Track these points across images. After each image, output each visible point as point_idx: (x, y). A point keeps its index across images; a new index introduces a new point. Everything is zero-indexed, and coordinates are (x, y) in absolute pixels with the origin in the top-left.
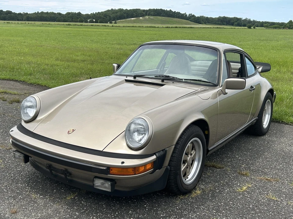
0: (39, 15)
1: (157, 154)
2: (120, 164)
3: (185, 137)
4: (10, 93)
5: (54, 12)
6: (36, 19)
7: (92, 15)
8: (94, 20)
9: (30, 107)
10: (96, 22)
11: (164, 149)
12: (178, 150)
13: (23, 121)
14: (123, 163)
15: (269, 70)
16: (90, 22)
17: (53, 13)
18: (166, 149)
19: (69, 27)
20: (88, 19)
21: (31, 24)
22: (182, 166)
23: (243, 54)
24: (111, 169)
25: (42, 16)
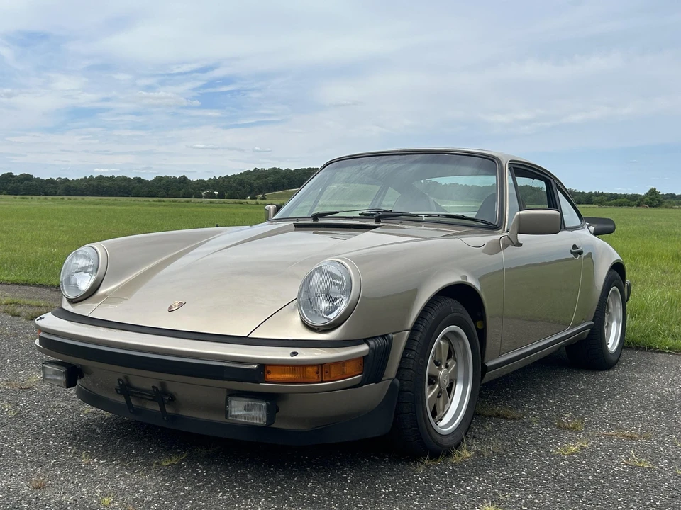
0: (92, 182)
1: (372, 343)
2: (289, 358)
3: (431, 317)
4: (28, 305)
5: (128, 176)
6: (87, 191)
7: (212, 182)
8: (216, 193)
9: (84, 270)
10: (221, 196)
11: (387, 335)
12: (416, 343)
13: (65, 300)
14: (294, 354)
15: (611, 231)
16: (207, 196)
17: (124, 179)
18: (391, 335)
19: (160, 205)
20: (203, 191)
21: (74, 200)
22: (427, 389)
23: (552, 180)
24: (268, 368)
25: (101, 185)
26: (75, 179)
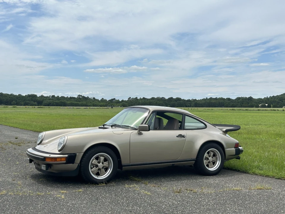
0: (207, 101)
2: (48, 156)
6: (204, 105)
7: (265, 99)
8: (267, 105)
10: (269, 106)
14: (50, 155)
16: (262, 107)
17: (222, 99)
18: (76, 153)
20: (260, 104)
25: (211, 102)
26: (199, 99)
